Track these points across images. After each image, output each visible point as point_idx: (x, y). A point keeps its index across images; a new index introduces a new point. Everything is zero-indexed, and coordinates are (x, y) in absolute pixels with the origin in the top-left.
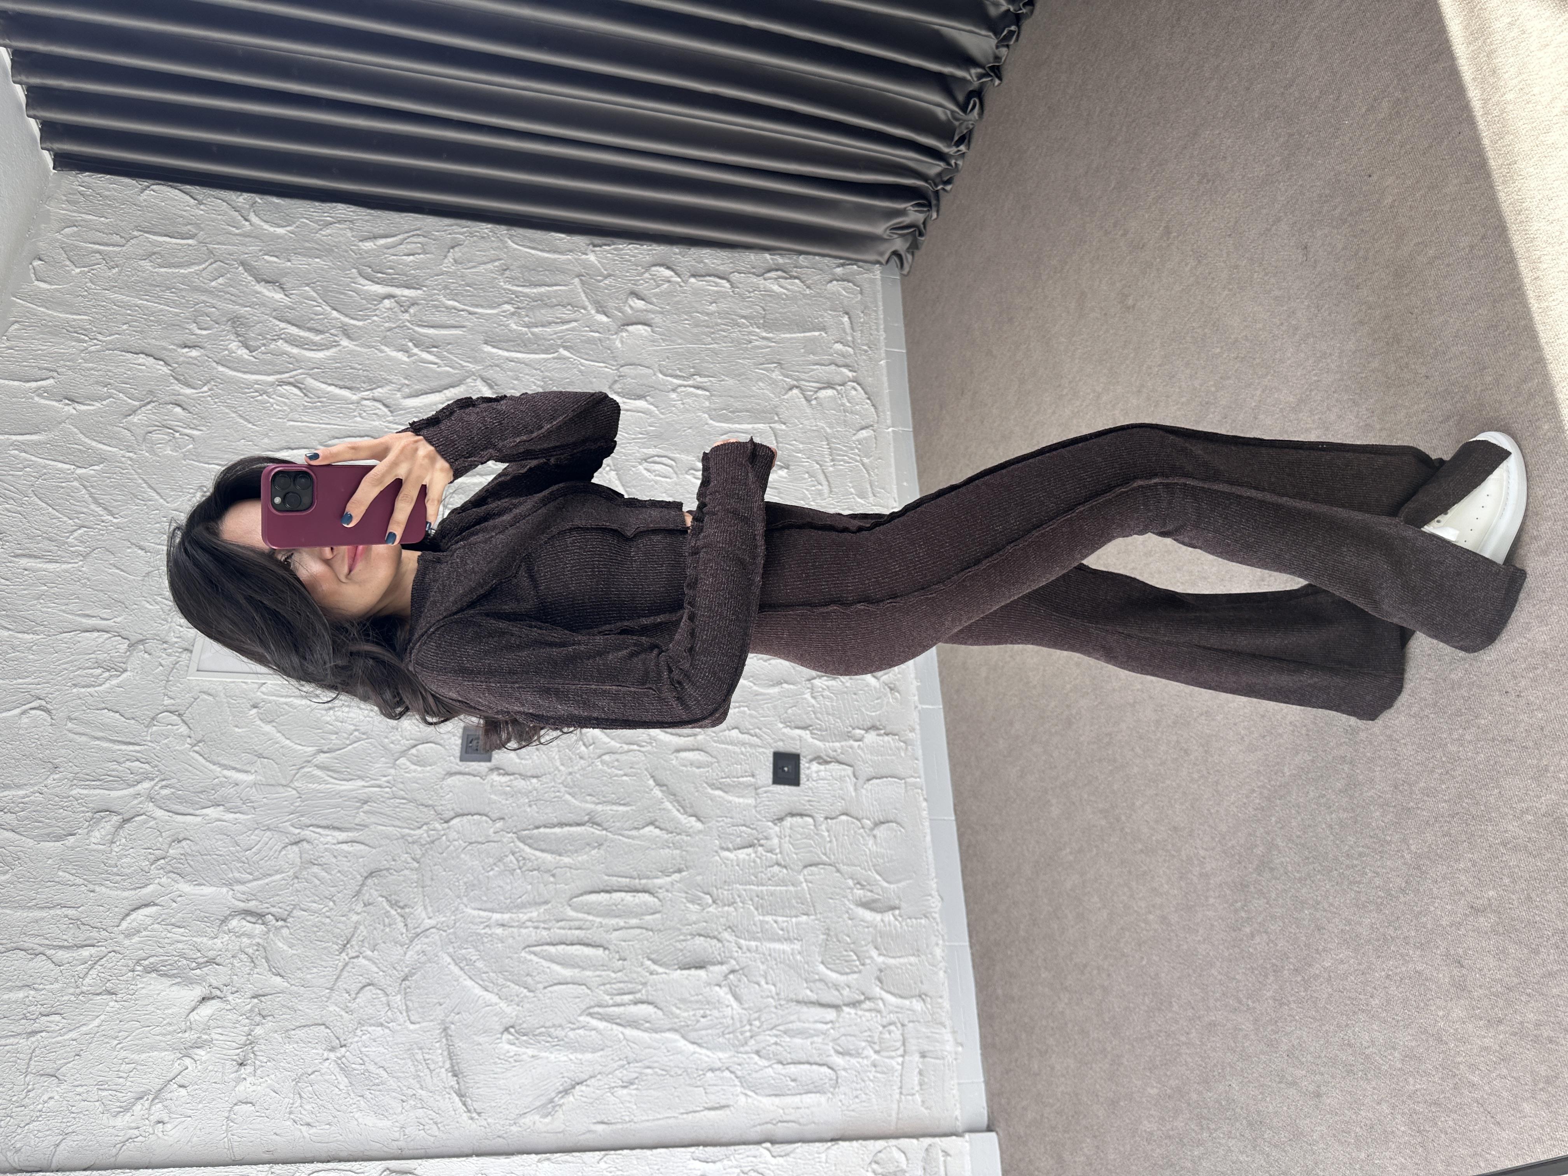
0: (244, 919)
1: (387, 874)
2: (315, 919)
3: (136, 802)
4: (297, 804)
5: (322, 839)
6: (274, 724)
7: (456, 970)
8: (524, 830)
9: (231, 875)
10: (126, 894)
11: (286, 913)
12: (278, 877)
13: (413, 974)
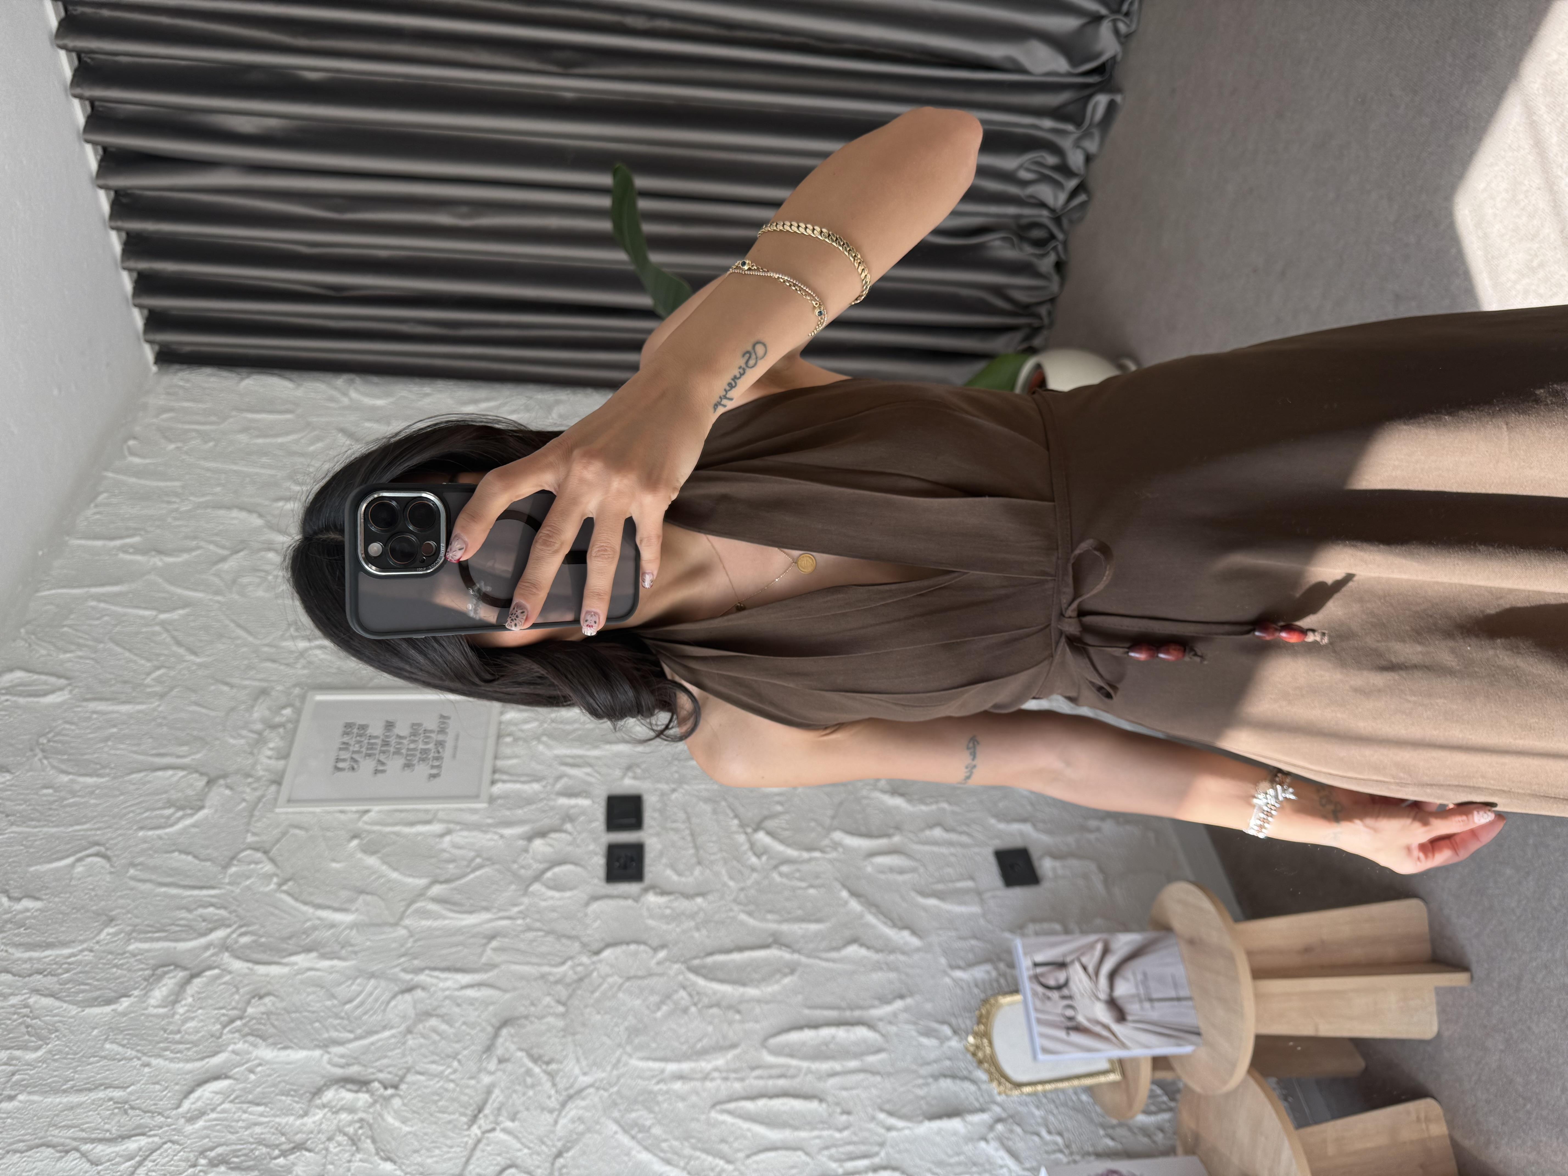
0: (343, 1087)
1: (527, 1022)
2: (436, 1084)
3: (208, 953)
4: (409, 945)
5: (441, 985)
6: (379, 855)
7: (625, 1140)
8: (695, 958)
9: (326, 1035)
10: (189, 1066)
11: (397, 1079)
12: (387, 1034)
13: (568, 1150)
